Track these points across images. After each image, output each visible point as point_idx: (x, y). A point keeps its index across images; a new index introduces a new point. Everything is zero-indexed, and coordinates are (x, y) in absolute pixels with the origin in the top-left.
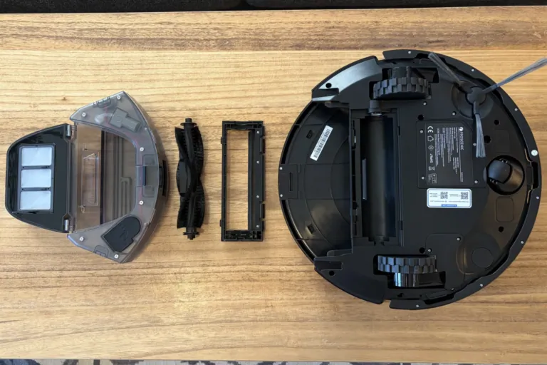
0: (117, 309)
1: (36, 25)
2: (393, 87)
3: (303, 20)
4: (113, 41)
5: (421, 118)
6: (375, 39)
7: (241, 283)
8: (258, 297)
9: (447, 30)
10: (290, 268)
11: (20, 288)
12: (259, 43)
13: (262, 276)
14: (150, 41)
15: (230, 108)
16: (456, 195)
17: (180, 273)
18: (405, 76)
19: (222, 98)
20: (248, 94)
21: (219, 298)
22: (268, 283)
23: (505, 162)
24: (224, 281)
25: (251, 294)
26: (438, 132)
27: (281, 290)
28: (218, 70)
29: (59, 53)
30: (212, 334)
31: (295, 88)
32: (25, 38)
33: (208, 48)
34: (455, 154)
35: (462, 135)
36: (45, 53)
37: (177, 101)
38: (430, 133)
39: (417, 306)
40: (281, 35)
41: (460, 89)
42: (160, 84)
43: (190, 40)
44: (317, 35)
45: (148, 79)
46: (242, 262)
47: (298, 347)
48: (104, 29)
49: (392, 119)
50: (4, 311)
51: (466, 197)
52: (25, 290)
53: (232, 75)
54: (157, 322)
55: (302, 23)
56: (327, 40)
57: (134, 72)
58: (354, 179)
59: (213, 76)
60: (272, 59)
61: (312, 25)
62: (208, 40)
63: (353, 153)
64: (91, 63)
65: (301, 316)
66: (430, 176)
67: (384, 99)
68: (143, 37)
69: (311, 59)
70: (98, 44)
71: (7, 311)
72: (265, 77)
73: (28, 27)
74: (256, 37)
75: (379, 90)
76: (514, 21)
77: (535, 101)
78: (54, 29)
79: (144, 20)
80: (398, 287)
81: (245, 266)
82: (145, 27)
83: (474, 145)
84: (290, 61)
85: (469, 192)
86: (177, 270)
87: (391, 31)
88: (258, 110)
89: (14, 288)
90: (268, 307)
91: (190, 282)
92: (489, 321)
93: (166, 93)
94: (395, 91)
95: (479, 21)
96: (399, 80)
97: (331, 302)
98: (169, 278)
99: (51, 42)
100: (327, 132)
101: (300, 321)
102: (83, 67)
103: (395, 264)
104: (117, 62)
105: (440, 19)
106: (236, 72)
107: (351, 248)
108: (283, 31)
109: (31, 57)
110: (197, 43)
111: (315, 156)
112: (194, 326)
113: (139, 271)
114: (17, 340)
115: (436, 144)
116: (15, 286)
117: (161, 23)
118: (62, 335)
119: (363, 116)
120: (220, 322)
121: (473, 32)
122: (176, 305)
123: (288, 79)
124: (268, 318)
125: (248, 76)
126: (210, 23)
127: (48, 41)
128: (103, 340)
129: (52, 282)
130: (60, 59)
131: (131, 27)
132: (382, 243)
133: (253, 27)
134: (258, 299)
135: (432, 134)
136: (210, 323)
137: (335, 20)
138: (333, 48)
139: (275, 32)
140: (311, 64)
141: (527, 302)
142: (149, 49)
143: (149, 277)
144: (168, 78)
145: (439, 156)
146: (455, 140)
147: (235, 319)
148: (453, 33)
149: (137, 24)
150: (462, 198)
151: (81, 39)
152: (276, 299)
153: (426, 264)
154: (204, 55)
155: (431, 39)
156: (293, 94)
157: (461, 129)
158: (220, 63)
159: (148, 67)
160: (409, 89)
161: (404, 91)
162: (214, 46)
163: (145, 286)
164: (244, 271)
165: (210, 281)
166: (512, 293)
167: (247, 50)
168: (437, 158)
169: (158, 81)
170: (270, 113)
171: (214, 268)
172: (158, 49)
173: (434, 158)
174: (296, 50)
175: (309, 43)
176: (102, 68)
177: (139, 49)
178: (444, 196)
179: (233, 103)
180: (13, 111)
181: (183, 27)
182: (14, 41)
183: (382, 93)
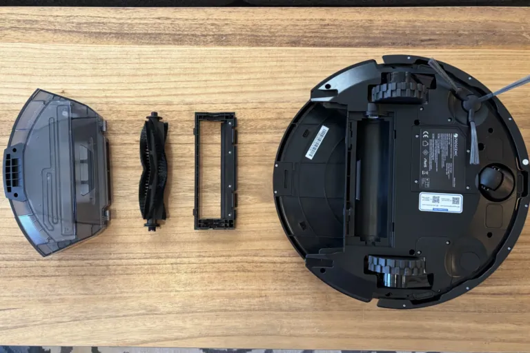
0: (115, 298)
1: (35, 18)
2: (392, 91)
3: (299, 18)
4: (112, 35)
5: (417, 123)
6: (369, 38)
7: (236, 273)
8: (253, 287)
9: (438, 29)
10: (284, 259)
11: (19, 277)
12: (256, 39)
13: (256, 267)
14: (148, 36)
15: (226, 103)
16: (448, 200)
17: (176, 264)
18: (404, 81)
19: (219, 93)
20: (244, 89)
21: (215, 288)
22: (262, 274)
23: (497, 169)
24: (219, 272)
25: (246, 284)
26: (433, 137)
27: (275, 280)
28: (214, 65)
29: (58, 46)
30: (207, 323)
31: (290, 84)
32: (24, 31)
33: (206, 44)
34: (448, 160)
35: (456, 141)
36: (43, 46)
37: (174, 95)
38: (426, 138)
39: (404, 306)
40: (277, 32)
41: (457, 96)
42: (158, 79)
43: (188, 35)
44: (313, 32)
45: (146, 73)
46: (236, 253)
47: (291, 336)
48: (103, 23)
49: (388, 122)
50: (4, 299)
51: (458, 202)
52: (25, 279)
53: (228, 71)
54: (154, 310)
55: (298, 20)
56: (322, 38)
57: (132, 66)
58: (348, 179)
59: (210, 71)
60: (268, 55)
61: (307, 22)
62: (205, 36)
63: (349, 154)
64: (89, 56)
65: (294, 305)
66: (423, 180)
67: (382, 102)
68: (141, 32)
69: (306, 55)
70: (96, 37)
71: (7, 299)
72: (261, 72)
73: (27, 20)
74: (252, 33)
75: (378, 93)
76: (504, 22)
77: (524, 100)
78: (53, 22)
79: (142, 15)
80: (387, 287)
81: (240, 258)
82: (142, 22)
83: (468, 151)
84: (285, 57)
85: (460, 197)
86: (173, 260)
87: (384, 29)
88: (254, 105)
89: (13, 277)
90: (261, 296)
91: (186, 272)
92: (475, 312)
93: (163, 87)
94: (394, 95)
95: (470, 21)
96: (398, 84)
97: (323, 293)
98: (166, 268)
99: (49, 35)
100: (323, 132)
101: (293, 311)
102: (81, 61)
103: (386, 265)
104: (115, 56)
105: (432, 19)
106: (233, 67)
107: (342, 246)
108: (280, 27)
109: (30, 50)
110: (194, 38)
111: (310, 155)
112: (190, 314)
113: (137, 261)
114: (16, 327)
115: (431, 149)
116: (14, 275)
117: (159, 18)
118: (61, 322)
119: (360, 118)
120: (216, 311)
121: (464, 31)
122: (172, 294)
123: (283, 75)
124: (262, 307)
125: (244, 71)
126: (208, 19)
127: (46, 34)
128: (101, 327)
129: (51, 271)
130: (59, 52)
131: (129, 21)
132: (373, 243)
133: (250, 23)
134: (252, 290)
135: (427, 139)
136: (205, 312)
137: (330, 17)
138: (327, 45)
139: (271, 28)
140: (306, 61)
141: (511, 294)
142: (148, 44)
143: (146, 267)
144: (164, 72)
145: (433, 161)
146: (449, 146)
147: (230, 308)
148: (445, 32)
149: (135, 19)
150: (453, 203)
151: (79, 32)
152: (269, 289)
153: (416, 267)
154: (200, 50)
155: (424, 38)
156: (288, 90)
157: (456, 136)
158: (216, 58)
159: (145, 62)
160: (407, 94)
161: (403, 96)
162: (212, 42)
163: (142, 276)
164: (239, 262)
165: (206, 272)
166: (498, 285)
167: (244, 45)
168: (430, 163)
169: (156, 75)
170: (265, 108)
171: (210, 259)
172: (156, 44)
173: (428, 163)
174: (292, 46)
175: (305, 39)
176: (100, 62)
177: (136, 43)
178: (436, 200)
179: (229, 98)
180: (12, 103)
181: (181, 23)
182: (13, 33)
183: (380, 96)
